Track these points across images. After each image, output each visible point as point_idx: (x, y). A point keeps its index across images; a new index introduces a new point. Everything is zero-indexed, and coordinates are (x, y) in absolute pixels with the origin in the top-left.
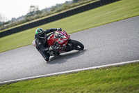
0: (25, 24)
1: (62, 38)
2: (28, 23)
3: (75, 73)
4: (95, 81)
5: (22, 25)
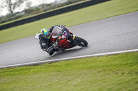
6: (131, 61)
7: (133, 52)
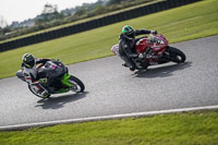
0: (39, 33)
1: (158, 44)
2: (42, 32)
3: (149, 116)
4: (186, 132)
5: (34, 34)
6: (176, 128)
7: (175, 114)
